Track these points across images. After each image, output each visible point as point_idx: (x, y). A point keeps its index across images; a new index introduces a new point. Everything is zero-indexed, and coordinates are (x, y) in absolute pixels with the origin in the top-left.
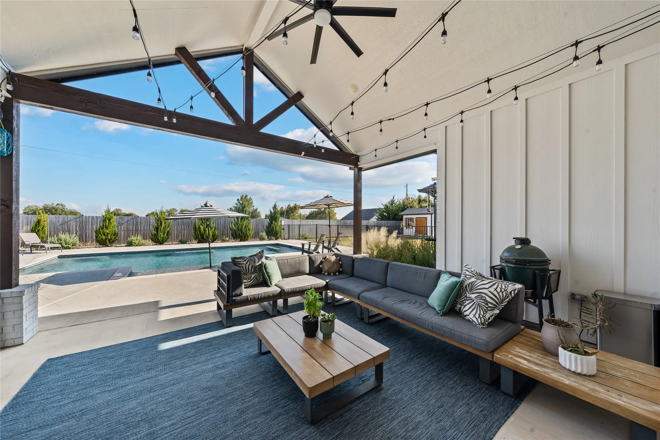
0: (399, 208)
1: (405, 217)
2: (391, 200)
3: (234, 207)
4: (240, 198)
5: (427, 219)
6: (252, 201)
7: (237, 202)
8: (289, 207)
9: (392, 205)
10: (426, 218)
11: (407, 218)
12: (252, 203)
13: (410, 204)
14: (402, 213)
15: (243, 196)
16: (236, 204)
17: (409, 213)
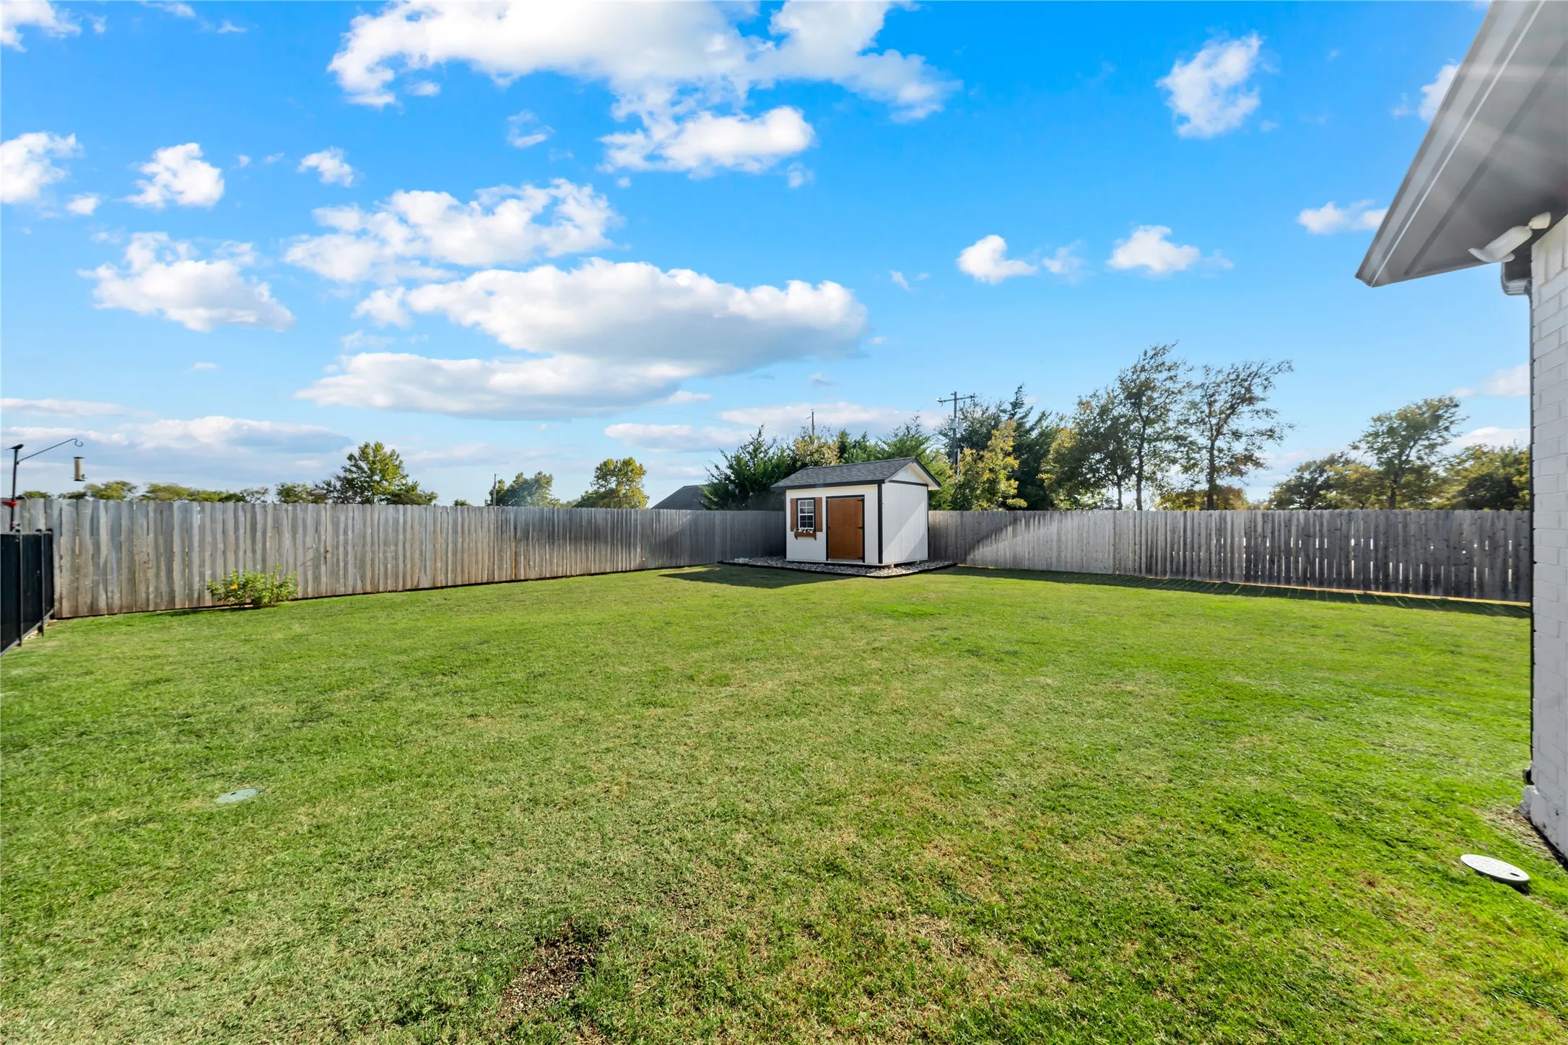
0: (778, 466)
1: (791, 495)
2: (751, 440)
3: (339, 478)
4: (357, 454)
5: (863, 501)
6: (401, 462)
7: (348, 464)
8: (521, 480)
9: (756, 456)
10: (861, 499)
11: (798, 499)
12: (398, 467)
13: (812, 454)
14: (782, 483)
15: (366, 446)
16: (346, 470)
17: (803, 483)
